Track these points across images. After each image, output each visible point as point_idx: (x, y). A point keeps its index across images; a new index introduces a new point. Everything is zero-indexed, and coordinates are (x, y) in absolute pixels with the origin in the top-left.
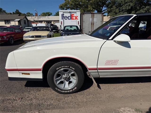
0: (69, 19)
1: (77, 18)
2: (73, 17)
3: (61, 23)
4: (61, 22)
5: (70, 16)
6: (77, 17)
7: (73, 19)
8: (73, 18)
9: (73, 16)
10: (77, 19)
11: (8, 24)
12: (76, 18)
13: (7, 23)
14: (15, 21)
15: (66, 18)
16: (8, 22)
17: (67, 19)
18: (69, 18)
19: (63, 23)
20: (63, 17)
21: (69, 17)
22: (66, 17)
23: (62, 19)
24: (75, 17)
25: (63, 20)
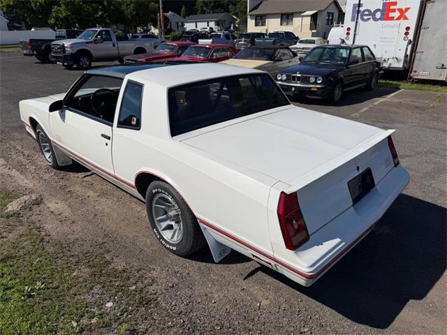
0: (376, 20)
1: (407, 14)
2: (394, 11)
3: (348, 34)
4: (349, 29)
5: (381, 8)
6: (407, 9)
7: (392, 18)
8: (391, 15)
9: (392, 7)
10: (406, 18)
11: (287, 24)
12: (403, 14)
13: (285, 23)
14: (303, 16)
15: (365, 18)
16: (288, 18)
17: (369, 19)
18: (378, 15)
19: (352, 32)
20: (358, 12)
21: (377, 11)
22: (367, 13)
23: (353, 20)
24: (400, 10)
25: (354, 23)
